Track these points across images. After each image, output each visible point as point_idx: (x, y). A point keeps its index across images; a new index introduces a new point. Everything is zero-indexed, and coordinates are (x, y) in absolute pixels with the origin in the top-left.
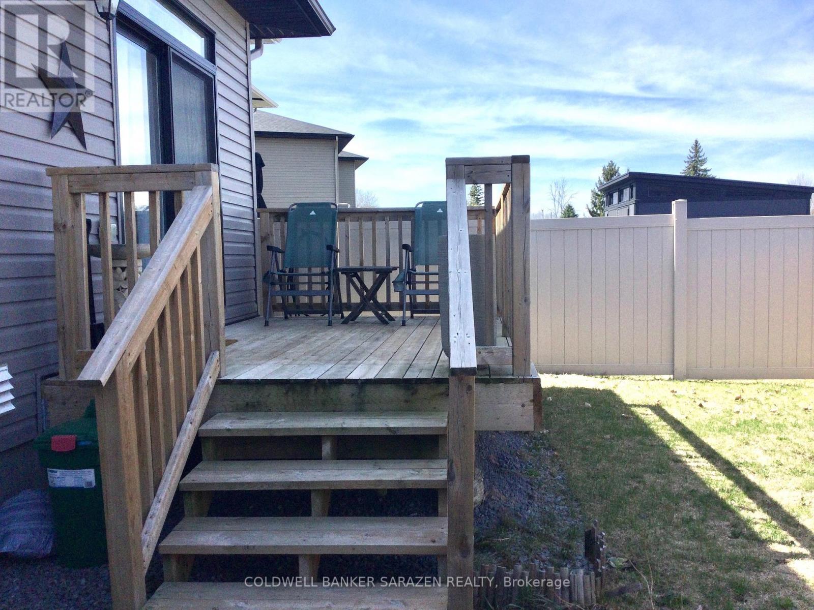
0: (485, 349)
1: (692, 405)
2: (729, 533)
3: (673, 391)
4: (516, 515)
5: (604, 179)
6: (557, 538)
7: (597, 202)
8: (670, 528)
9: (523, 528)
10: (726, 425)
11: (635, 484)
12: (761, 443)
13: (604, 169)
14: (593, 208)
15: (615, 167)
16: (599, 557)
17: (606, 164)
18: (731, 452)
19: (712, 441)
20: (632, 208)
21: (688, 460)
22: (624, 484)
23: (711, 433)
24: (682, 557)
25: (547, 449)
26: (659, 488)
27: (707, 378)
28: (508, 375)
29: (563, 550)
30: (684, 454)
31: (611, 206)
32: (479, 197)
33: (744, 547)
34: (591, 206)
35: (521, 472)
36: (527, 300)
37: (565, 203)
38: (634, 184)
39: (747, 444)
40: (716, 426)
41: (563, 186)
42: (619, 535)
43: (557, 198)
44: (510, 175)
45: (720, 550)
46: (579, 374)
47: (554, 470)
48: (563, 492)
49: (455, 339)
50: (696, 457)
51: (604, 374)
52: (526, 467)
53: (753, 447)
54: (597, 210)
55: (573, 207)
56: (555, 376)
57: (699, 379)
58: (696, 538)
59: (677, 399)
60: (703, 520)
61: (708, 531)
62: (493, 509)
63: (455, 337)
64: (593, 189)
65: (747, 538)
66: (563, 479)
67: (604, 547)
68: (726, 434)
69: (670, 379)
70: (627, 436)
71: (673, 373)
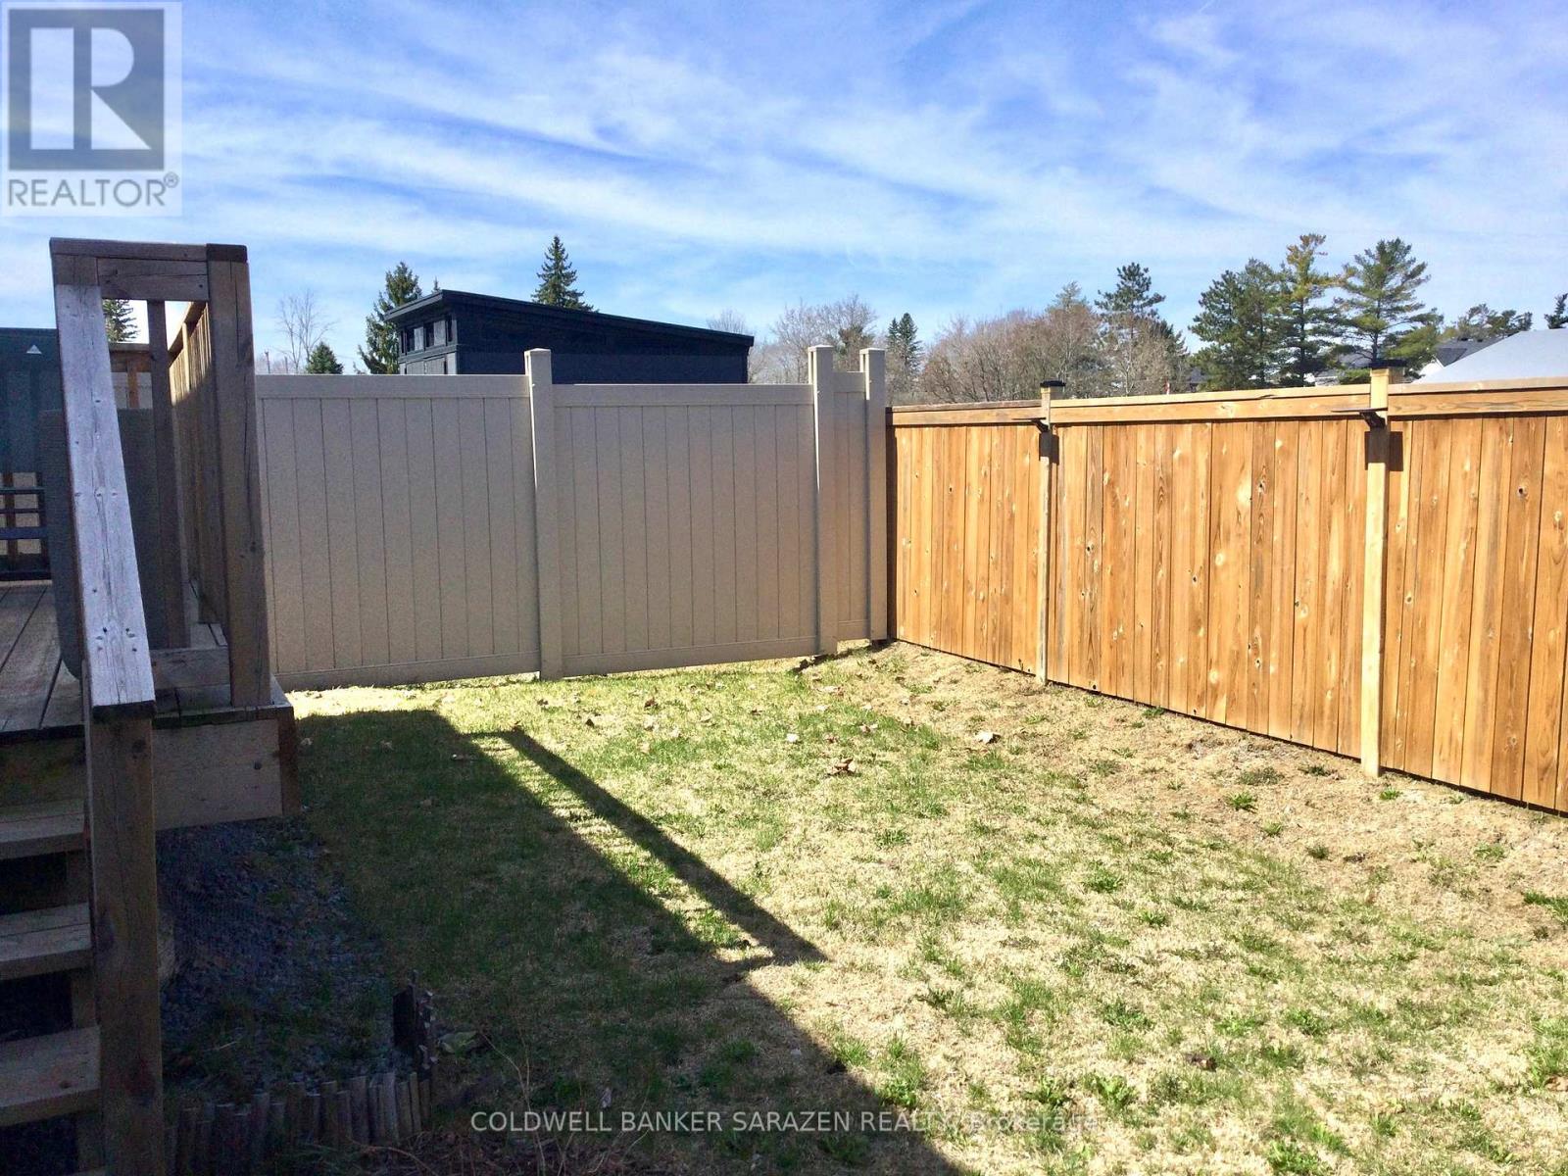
0: (167, 655)
1: (575, 724)
2: (648, 947)
3: (541, 702)
4: (249, 991)
5: (390, 297)
6: (338, 1019)
7: (379, 341)
8: (548, 957)
9: (265, 1015)
10: (632, 754)
11: (480, 886)
12: (689, 779)
13: (389, 278)
14: (371, 353)
15: (410, 275)
16: (424, 1042)
17: (393, 269)
18: (644, 801)
19: (612, 784)
20: (452, 359)
21: (573, 825)
22: (462, 890)
23: (608, 771)
24: (573, 1005)
25: (307, 845)
26: (526, 886)
27: (597, 671)
28: (221, 706)
29: (350, 1041)
30: (564, 813)
31: (411, 354)
32: (121, 319)
33: (673, 966)
34: (367, 348)
35: (255, 900)
36: (256, 548)
37: (314, 340)
38: (453, 315)
39: (668, 782)
40: (616, 757)
41: (308, 306)
42: (457, 990)
43: (296, 329)
44: (205, 284)
45: (636, 981)
46: (364, 686)
47: (325, 885)
48: (346, 927)
49: (100, 643)
50: (585, 818)
51: (415, 682)
52: (266, 889)
53: (678, 787)
54: (380, 357)
55: (332, 348)
56: (317, 693)
57: (584, 675)
58: (594, 967)
59: (549, 716)
60: (604, 932)
61: (613, 949)
62: (198, 988)
63: (100, 638)
64: (369, 315)
65: (677, 950)
66: (343, 900)
67: (432, 1019)
68: (633, 769)
69: (535, 680)
70: (463, 796)
71: (538, 668)
